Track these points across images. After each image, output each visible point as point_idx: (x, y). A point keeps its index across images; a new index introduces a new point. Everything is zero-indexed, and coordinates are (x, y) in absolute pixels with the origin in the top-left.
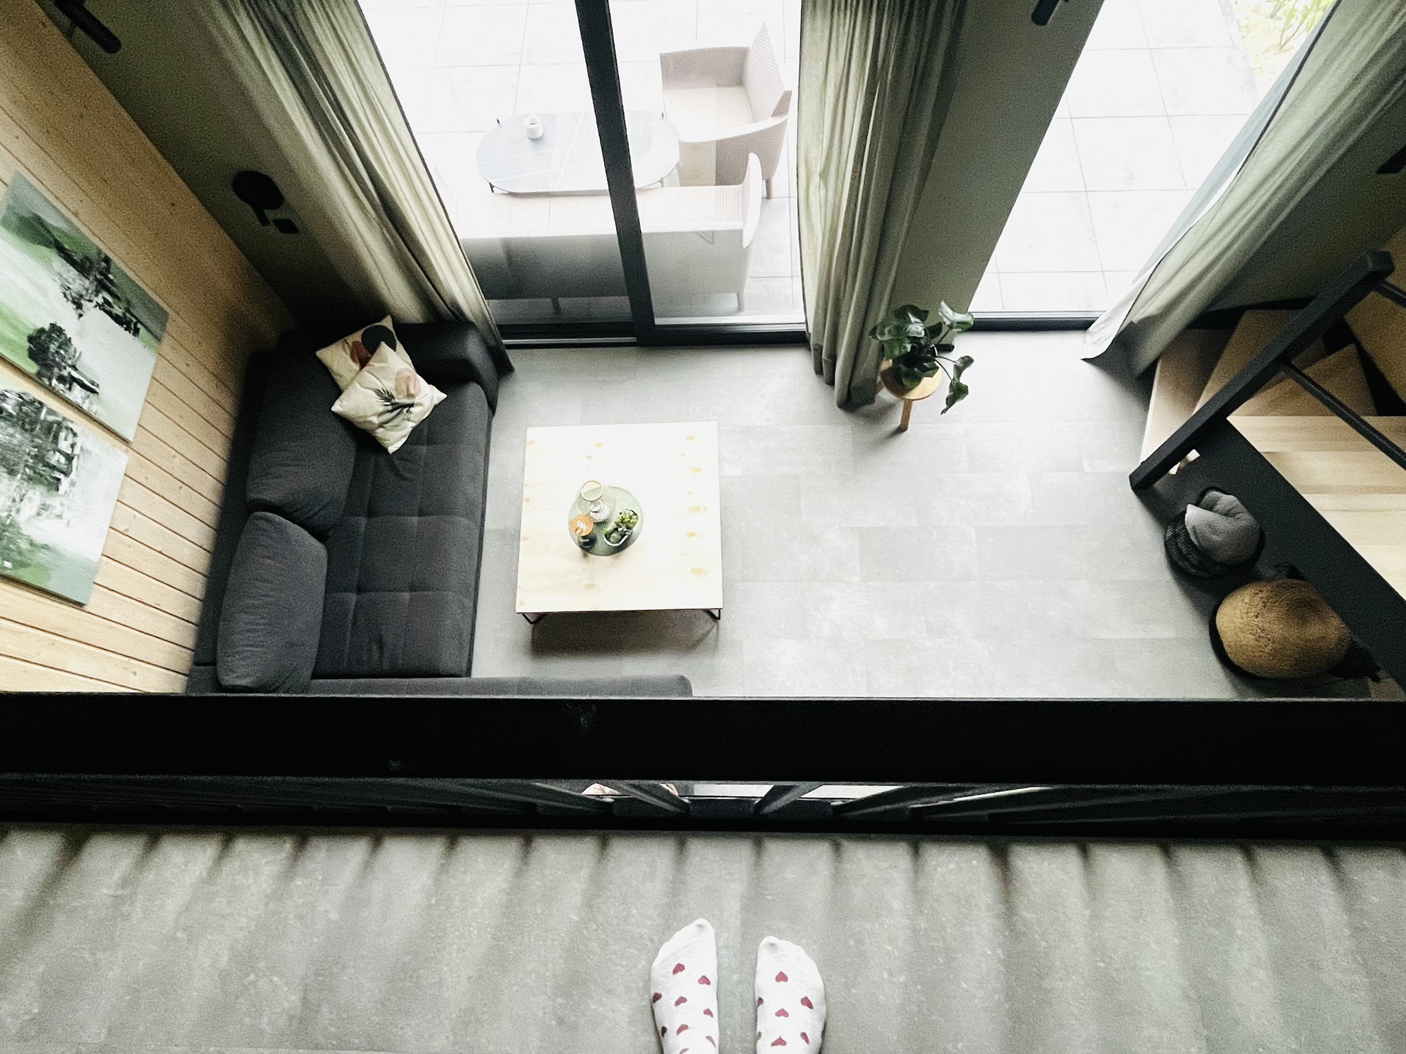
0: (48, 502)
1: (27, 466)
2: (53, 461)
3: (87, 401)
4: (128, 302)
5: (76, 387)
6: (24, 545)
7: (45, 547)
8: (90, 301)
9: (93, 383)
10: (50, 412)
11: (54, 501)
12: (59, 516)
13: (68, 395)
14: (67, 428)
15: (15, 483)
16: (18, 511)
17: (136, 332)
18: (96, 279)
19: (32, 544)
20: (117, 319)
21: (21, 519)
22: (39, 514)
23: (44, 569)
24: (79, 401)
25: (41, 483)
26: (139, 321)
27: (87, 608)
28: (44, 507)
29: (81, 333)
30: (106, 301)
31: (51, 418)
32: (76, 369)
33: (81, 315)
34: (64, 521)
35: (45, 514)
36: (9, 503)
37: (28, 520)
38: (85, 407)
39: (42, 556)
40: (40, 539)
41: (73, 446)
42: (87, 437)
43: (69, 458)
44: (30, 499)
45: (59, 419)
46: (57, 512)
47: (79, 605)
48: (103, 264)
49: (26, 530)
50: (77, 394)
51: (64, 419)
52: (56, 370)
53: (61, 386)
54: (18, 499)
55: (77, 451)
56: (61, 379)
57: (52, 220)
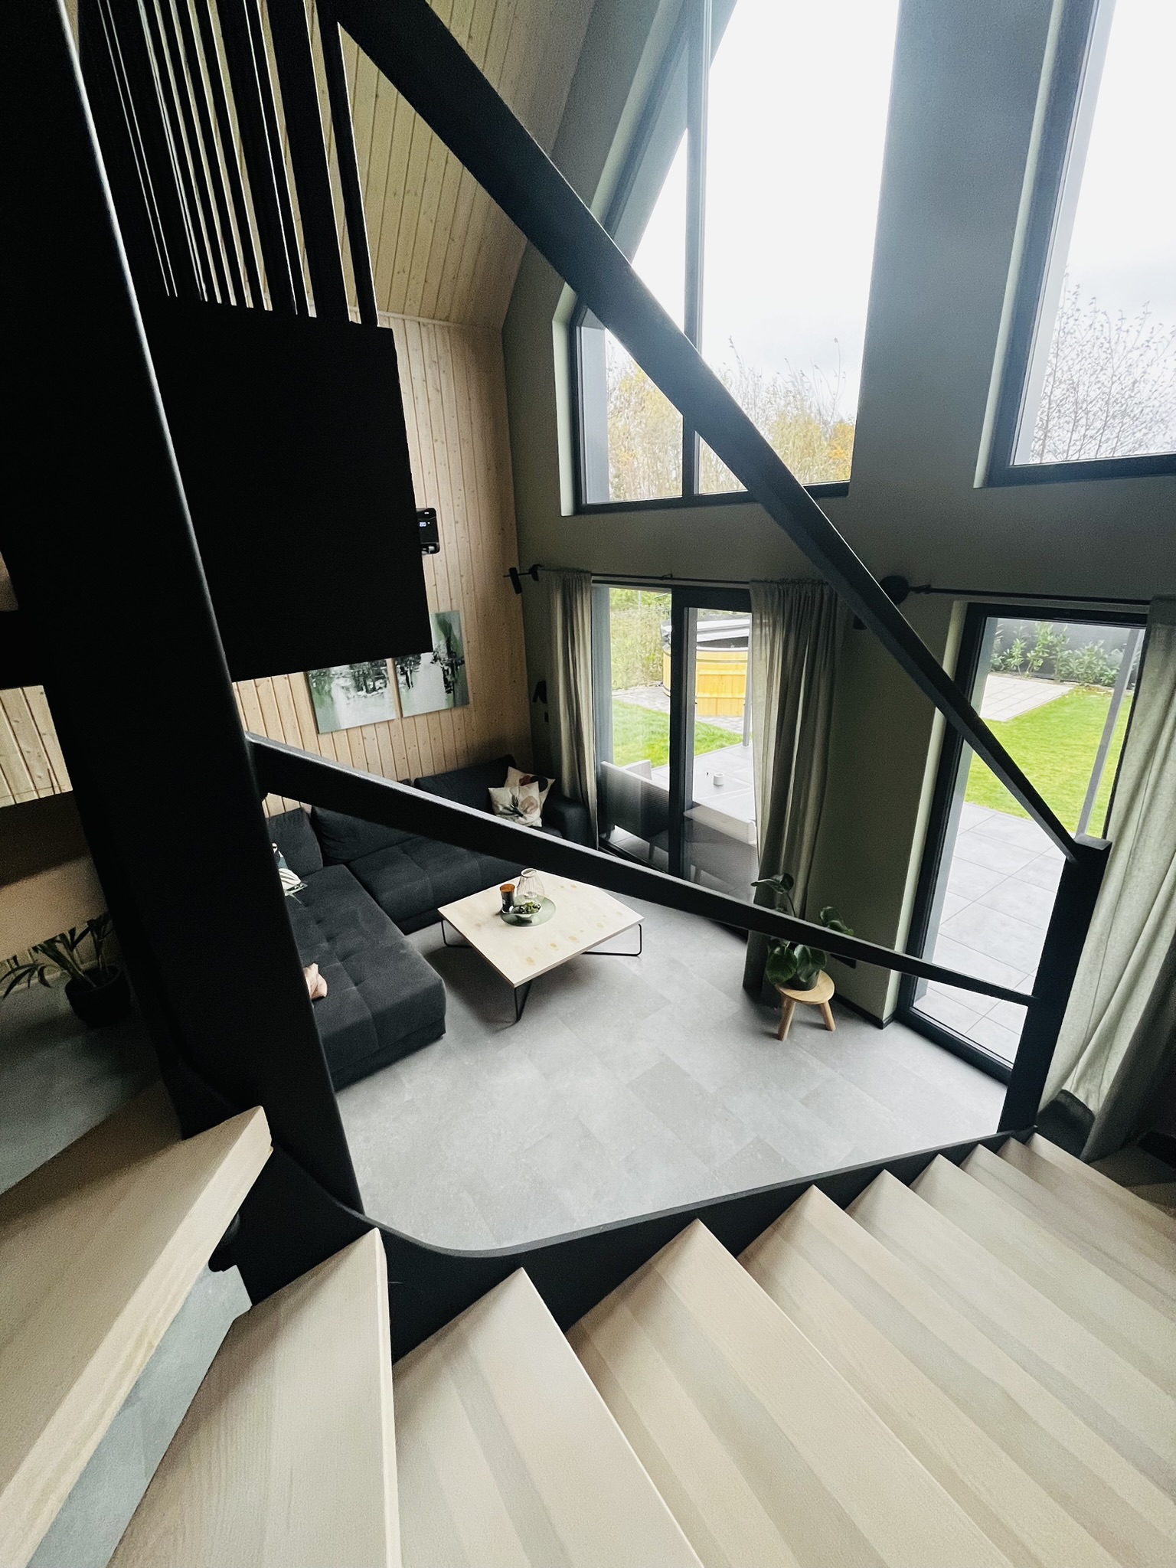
0: (351, 689)
1: (358, 672)
2: (368, 683)
3: (403, 685)
4: (456, 681)
5: (404, 677)
6: (326, 688)
7: (332, 698)
8: (442, 664)
9: (412, 683)
10: (386, 670)
11: (353, 692)
12: (348, 698)
13: (399, 675)
14: (385, 682)
15: (348, 671)
16: (338, 678)
17: (448, 692)
18: (452, 661)
19: (329, 691)
20: (445, 680)
21: (336, 681)
22: (343, 687)
23: (322, 702)
24: (400, 682)
25: (356, 681)
26: (453, 690)
27: (319, 736)
28: (347, 689)
29: (426, 667)
30: (447, 670)
31: (383, 672)
32: (411, 673)
33: (432, 663)
34: (348, 702)
35: (344, 691)
36: (339, 672)
37: (337, 685)
38: (400, 686)
39: (327, 699)
40: (334, 693)
41: (380, 688)
42: (389, 692)
43: (374, 689)
44: (346, 681)
45: (386, 676)
46: (350, 696)
47: (318, 732)
48: (460, 661)
49: (332, 685)
50: (402, 679)
51: (388, 678)
52: (404, 665)
53: (400, 670)
54: (343, 675)
55: (380, 691)
56: (402, 668)
57: (455, 632)
